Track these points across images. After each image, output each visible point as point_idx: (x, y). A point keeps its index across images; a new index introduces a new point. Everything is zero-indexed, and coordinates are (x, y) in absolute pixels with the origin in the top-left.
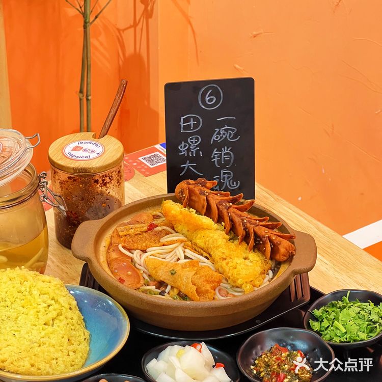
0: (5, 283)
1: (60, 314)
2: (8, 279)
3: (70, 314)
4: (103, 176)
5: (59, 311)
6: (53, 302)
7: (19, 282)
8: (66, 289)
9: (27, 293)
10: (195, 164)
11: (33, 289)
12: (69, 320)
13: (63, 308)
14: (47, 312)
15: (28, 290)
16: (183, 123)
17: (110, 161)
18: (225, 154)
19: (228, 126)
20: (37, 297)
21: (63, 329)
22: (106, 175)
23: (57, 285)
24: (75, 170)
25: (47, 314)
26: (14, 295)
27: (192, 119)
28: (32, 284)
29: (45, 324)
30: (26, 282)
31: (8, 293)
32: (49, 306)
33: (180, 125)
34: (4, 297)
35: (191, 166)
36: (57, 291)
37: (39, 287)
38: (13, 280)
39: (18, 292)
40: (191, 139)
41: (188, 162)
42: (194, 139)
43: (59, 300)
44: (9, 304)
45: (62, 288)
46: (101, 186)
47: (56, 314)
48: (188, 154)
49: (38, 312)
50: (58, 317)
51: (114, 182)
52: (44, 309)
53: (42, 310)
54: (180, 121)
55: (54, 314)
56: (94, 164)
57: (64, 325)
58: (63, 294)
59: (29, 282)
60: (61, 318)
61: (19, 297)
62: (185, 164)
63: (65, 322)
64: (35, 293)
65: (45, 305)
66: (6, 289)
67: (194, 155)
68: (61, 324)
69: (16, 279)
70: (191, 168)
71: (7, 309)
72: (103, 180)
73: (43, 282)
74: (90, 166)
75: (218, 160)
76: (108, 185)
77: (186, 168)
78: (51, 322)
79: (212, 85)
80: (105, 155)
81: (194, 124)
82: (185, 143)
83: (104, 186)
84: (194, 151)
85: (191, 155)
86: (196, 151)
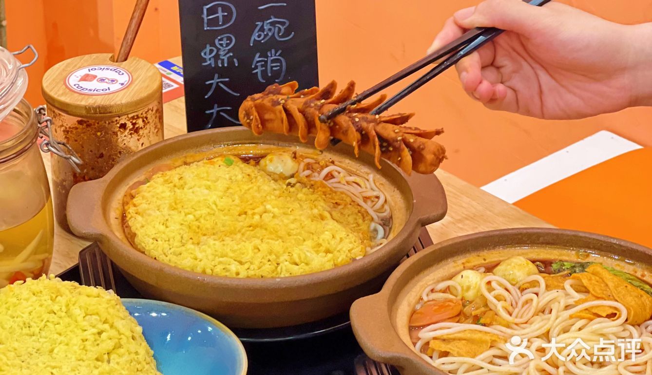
0: (27, 300)
1: (118, 346)
2: (31, 294)
3: (133, 346)
4: (133, 118)
5: (117, 340)
6: (106, 326)
7: (49, 297)
8: (124, 308)
9: (63, 314)
10: (227, 79)
11: (72, 307)
12: (133, 356)
13: (122, 336)
14: (98, 342)
15: (64, 309)
16: (208, 16)
17: (144, 94)
18: (273, 61)
19: (276, 18)
20: (80, 318)
21: (126, 368)
22: (137, 116)
23: (110, 300)
24: (88, 109)
25: (98, 345)
26: (43, 316)
27: (220, 9)
28: (70, 301)
29: (97, 359)
30: (59, 298)
31: (33, 314)
32: (100, 333)
33: (203, 19)
34: (27, 321)
35: (221, 82)
36: (111, 311)
37: (82, 304)
38: (39, 294)
39: (49, 313)
40: (220, 40)
41: (216, 76)
42: (225, 39)
43: (115, 324)
44: (37, 330)
45: (118, 307)
46: (131, 134)
47: (113, 344)
48: (216, 62)
49: (83, 341)
50: (115, 351)
51: (151, 127)
52: (93, 336)
53: (92, 338)
54: (202, 13)
55: (109, 345)
56: (118, 99)
57: (127, 361)
58: (121, 315)
59: (64, 297)
60: (122, 351)
61: (51, 320)
62: (213, 79)
63: (126, 358)
64: (77, 312)
65: (95, 331)
66: (31, 308)
67: (226, 65)
68: (122, 360)
69: (44, 293)
70: (222, 85)
71: (34, 338)
72: (134, 124)
73: (88, 296)
74: (112, 103)
75: (262, 71)
76: (141, 132)
77: (214, 86)
78: (106, 356)
80: (133, 86)
81: (223, 15)
82: (210, 46)
83: (135, 134)
84: (225, 58)
85: (220, 65)
86: (228, 58)
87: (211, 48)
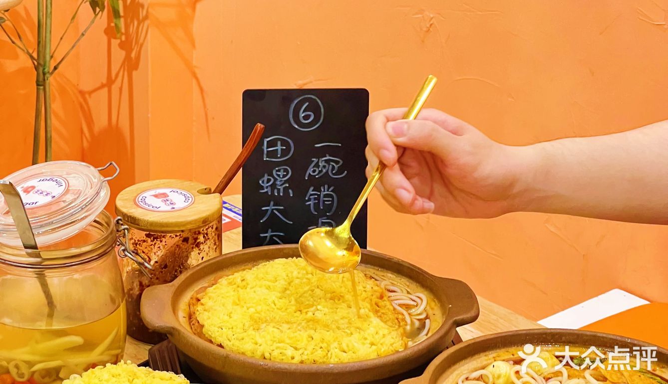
0: (108, 381)
2: (111, 376)
4: (196, 233)
10: (282, 208)
18: (325, 196)
19: (330, 156)
22: (199, 231)
27: (279, 143)
30: (135, 380)
33: (263, 150)
35: (277, 210)
38: (118, 377)
40: (277, 171)
41: (272, 203)
42: (282, 171)
46: (193, 248)
48: (273, 192)
51: (210, 242)
54: (263, 144)
59: (140, 379)
62: (269, 206)
67: (281, 194)
69: (122, 375)
70: (276, 212)
72: (196, 239)
75: (314, 203)
76: (202, 247)
77: (269, 212)
79: (309, 96)
81: (281, 149)
82: (268, 176)
83: (197, 248)
84: (281, 188)
85: (276, 194)
86: (284, 188)
87: (269, 177)
